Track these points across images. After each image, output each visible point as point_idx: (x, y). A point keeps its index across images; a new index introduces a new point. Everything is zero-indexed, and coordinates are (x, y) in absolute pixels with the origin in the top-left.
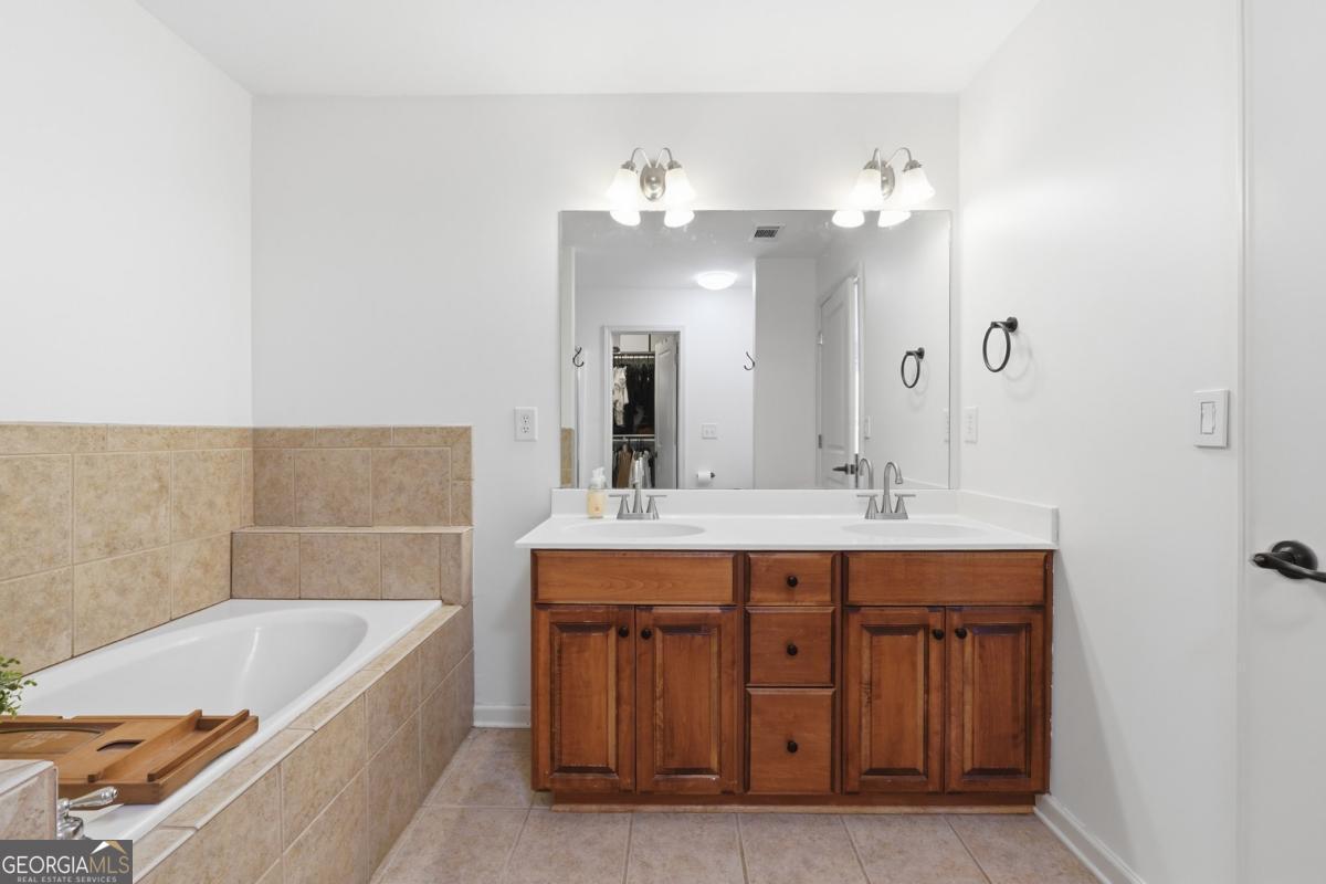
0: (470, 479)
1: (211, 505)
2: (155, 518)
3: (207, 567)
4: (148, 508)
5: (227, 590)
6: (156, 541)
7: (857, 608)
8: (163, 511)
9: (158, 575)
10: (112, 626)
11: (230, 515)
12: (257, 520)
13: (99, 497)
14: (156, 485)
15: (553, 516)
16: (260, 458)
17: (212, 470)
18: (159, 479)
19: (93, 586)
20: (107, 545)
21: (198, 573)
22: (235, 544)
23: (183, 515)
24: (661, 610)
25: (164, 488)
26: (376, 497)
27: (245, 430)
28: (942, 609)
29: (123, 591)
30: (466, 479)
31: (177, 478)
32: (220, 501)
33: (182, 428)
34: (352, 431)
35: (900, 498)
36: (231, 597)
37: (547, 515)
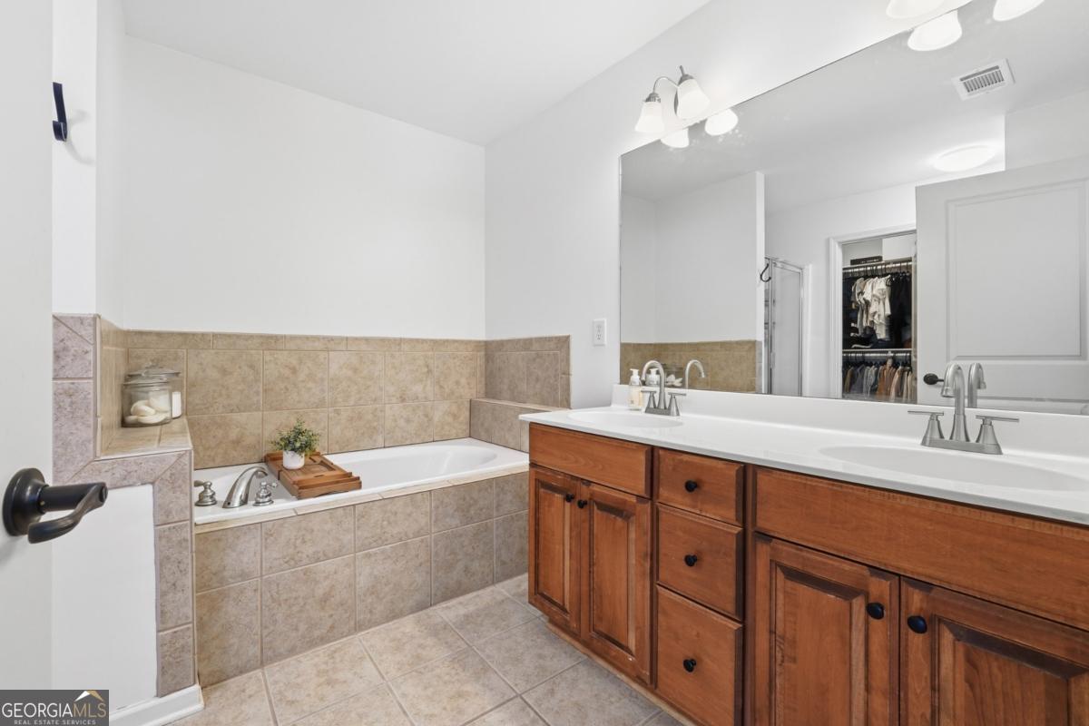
0: (569, 374)
1: (457, 383)
2: (425, 386)
3: (455, 417)
4: (421, 381)
5: (468, 431)
6: (426, 398)
7: (766, 537)
8: (429, 382)
9: (426, 416)
10: (402, 437)
11: (469, 388)
12: (487, 395)
13: (397, 373)
14: (426, 370)
15: (612, 406)
16: (489, 358)
17: (458, 364)
18: (428, 366)
19: (394, 415)
20: (401, 397)
21: (450, 419)
22: (473, 406)
23: (441, 387)
24: (596, 488)
25: (429, 371)
26: (527, 384)
27: (480, 342)
28: (897, 578)
29: (408, 421)
30: (567, 373)
31: (438, 367)
32: (463, 381)
33: (441, 340)
34: (518, 341)
35: (986, 421)
36: (470, 437)
37: (609, 404)
